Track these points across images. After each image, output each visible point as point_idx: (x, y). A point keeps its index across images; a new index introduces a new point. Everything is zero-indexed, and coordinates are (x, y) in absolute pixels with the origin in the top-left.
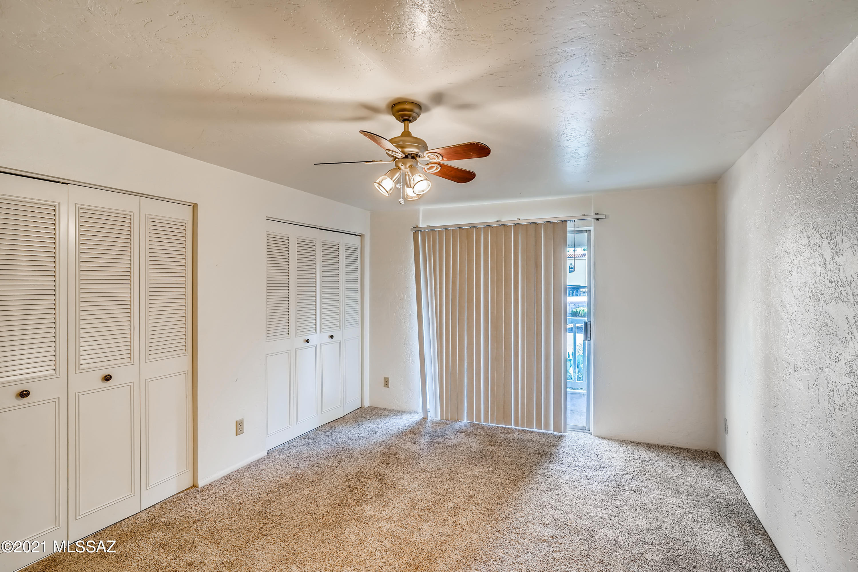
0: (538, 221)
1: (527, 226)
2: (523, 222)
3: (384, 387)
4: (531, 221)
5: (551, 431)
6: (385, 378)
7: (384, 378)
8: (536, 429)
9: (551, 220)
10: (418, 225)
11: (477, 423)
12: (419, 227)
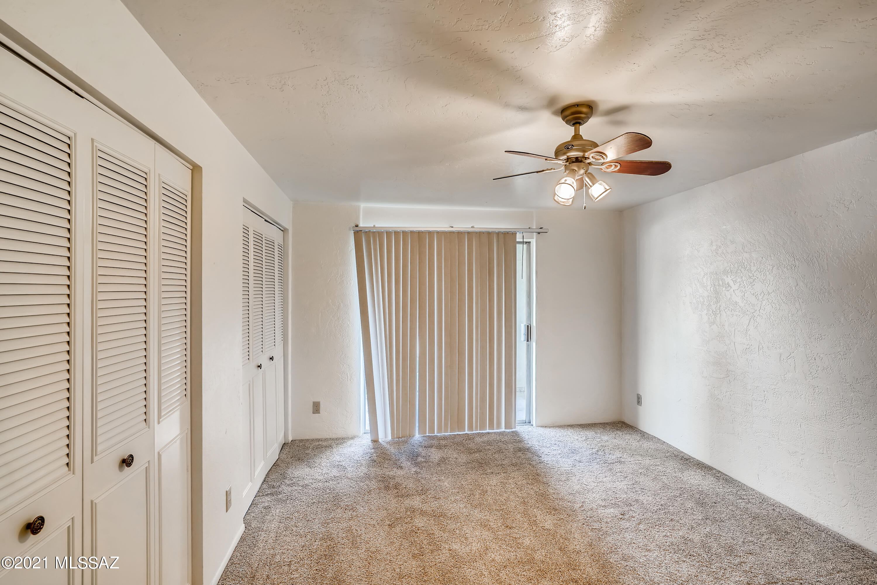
0: (490, 230)
1: (480, 234)
2: (476, 230)
3: (313, 413)
4: (483, 230)
5: (503, 429)
6: (314, 403)
7: (312, 404)
8: (489, 430)
9: (502, 231)
10: (358, 224)
11: (431, 435)
12: (359, 226)
